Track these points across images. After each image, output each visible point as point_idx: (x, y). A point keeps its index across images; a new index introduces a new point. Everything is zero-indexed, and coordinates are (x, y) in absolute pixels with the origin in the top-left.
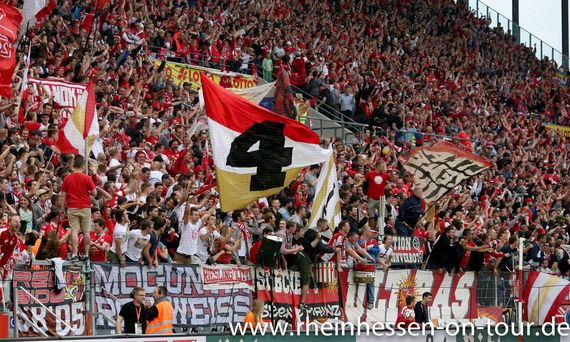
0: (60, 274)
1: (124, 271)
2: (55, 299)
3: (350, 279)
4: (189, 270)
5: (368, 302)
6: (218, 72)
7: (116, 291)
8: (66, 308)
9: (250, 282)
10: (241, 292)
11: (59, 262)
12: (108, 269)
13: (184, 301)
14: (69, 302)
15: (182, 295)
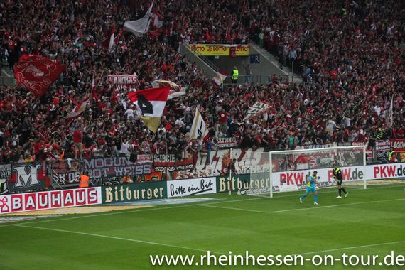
0: (69, 164)
1: (96, 161)
2: (68, 171)
3: (198, 155)
4: (124, 158)
5: (207, 163)
6: (229, 46)
7: (93, 167)
8: (73, 174)
9: (151, 160)
10: (147, 163)
11: (69, 160)
12: (89, 160)
13: (122, 169)
14: (74, 172)
15: (121, 166)
